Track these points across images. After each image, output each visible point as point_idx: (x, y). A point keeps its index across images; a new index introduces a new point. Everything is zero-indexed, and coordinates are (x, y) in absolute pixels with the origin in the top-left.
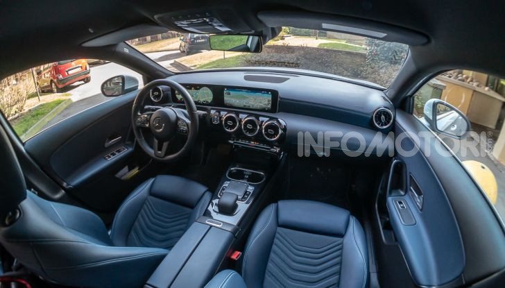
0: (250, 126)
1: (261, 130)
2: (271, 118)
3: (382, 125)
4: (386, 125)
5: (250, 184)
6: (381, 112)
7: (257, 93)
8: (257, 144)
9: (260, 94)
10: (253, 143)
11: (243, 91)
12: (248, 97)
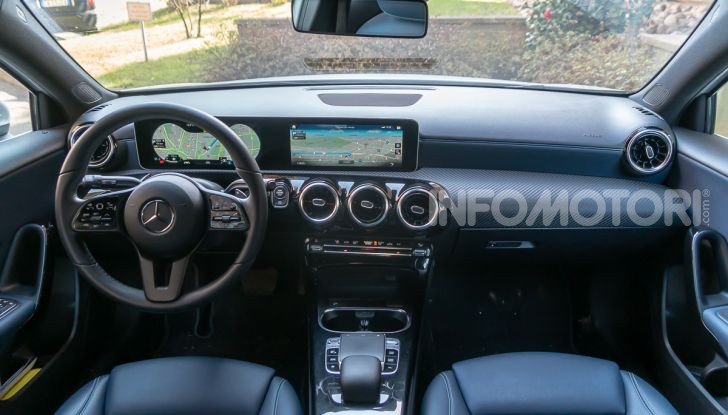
0: (366, 204)
1: (393, 210)
2: (409, 183)
3: (648, 166)
4: (656, 163)
5: (388, 336)
6: (643, 139)
7: (370, 131)
8: (380, 244)
9: (377, 131)
10: (369, 243)
11: (337, 129)
12: (349, 142)
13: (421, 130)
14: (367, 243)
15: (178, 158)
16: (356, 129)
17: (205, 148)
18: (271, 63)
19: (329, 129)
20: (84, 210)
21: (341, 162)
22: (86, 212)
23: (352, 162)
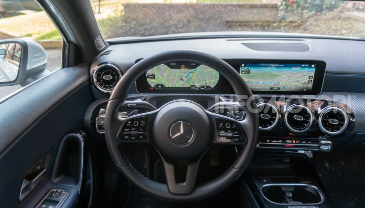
0: (299, 118)
7: (293, 68)
8: (297, 142)
9: (298, 68)
10: (290, 141)
11: (272, 67)
12: (279, 75)
13: (328, 68)
14: (288, 141)
15: (162, 85)
16: (285, 67)
17: (182, 79)
18: (144, 27)
19: (266, 67)
20: (125, 127)
21: (271, 88)
22: (127, 127)
23: (279, 88)
